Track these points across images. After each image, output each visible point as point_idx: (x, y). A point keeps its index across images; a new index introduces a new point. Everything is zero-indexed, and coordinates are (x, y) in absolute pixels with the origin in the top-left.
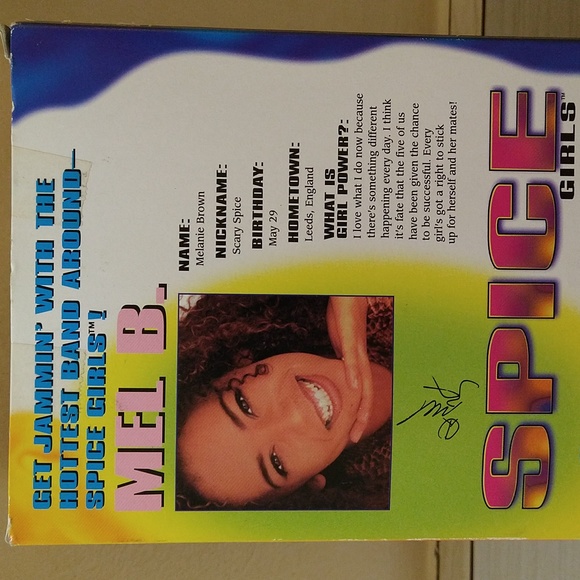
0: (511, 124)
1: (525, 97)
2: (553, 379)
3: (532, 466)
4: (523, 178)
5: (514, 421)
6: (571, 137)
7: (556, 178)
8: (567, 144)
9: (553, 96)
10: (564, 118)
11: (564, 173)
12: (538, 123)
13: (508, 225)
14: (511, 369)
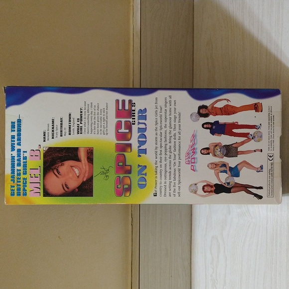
0: (120, 108)
1: (124, 101)
2: (131, 166)
3: (126, 186)
4: (123, 120)
5: (122, 176)
6: (134, 111)
7: (131, 120)
8: (134, 112)
9: (130, 101)
10: (133, 106)
11: (133, 119)
12: (127, 107)
13: (120, 131)
14: (121, 164)
